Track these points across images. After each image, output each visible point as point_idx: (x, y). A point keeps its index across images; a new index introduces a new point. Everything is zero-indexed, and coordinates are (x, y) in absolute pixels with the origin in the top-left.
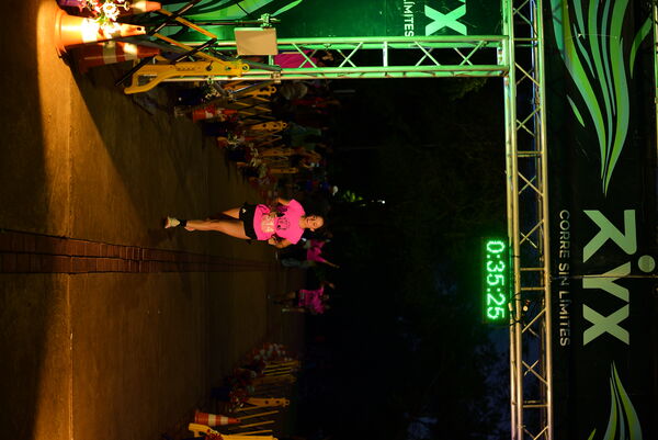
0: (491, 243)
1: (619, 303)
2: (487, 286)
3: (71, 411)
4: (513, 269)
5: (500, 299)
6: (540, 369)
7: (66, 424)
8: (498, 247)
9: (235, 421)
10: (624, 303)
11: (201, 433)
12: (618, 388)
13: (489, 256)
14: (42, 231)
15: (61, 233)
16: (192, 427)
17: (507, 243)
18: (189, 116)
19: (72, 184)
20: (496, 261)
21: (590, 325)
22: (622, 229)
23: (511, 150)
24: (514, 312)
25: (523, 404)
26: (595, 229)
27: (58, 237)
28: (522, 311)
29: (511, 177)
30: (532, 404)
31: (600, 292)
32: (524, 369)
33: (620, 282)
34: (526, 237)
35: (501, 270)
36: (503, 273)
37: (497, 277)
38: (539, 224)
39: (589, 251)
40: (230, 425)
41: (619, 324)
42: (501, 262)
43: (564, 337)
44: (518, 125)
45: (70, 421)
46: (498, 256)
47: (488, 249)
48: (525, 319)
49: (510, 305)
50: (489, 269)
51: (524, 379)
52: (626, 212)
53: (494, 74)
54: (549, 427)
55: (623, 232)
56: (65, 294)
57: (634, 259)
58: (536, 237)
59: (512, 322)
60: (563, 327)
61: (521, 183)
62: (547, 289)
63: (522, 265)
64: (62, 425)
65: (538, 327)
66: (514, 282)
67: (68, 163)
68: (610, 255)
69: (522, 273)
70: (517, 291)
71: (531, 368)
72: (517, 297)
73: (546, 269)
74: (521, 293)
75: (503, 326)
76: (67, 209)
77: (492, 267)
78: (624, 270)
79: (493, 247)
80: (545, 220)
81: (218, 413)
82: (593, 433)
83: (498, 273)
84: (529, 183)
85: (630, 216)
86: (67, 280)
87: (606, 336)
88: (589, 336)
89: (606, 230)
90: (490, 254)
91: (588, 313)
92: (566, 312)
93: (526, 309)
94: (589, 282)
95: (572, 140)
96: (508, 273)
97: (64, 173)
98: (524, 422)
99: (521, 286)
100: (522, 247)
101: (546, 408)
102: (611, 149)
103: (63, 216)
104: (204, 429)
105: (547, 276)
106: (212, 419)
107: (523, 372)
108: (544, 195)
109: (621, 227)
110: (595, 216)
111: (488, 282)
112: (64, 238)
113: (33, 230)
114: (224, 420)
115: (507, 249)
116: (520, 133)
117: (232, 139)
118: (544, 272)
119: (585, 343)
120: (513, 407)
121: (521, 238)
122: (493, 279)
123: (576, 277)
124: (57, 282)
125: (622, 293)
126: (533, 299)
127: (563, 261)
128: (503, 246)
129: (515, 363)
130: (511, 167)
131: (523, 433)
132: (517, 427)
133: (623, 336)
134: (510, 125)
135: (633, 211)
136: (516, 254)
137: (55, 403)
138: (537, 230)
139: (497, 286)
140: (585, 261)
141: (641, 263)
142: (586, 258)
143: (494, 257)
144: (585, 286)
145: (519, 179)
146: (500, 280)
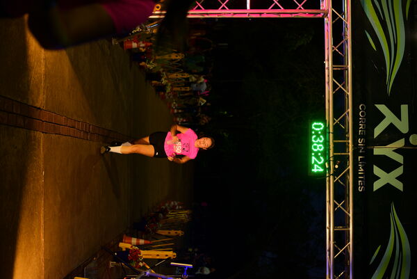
0: (315, 124)
1: (396, 165)
2: (312, 151)
3: (42, 221)
4: (329, 142)
5: (320, 160)
6: (346, 206)
7: (39, 230)
8: (319, 126)
9: (148, 242)
10: (400, 165)
11: (126, 249)
12: (395, 218)
13: (313, 132)
14: (25, 101)
15: (38, 105)
16: (121, 245)
17: (325, 125)
18: (122, 44)
19: (45, 75)
20: (318, 135)
21: (378, 178)
22: (399, 117)
23: (328, 65)
24: (329, 169)
25: (334, 228)
26: (382, 117)
27: (35, 107)
28: (335, 168)
29: (328, 82)
30: (340, 228)
31: (384, 157)
32: (335, 206)
33: (398, 151)
34: (337, 121)
35: (321, 141)
36: (322, 143)
37: (318, 146)
38: (346, 113)
39: (378, 131)
40: (145, 245)
41: (397, 178)
42: (321, 136)
43: (361, 186)
44: (333, 48)
45: (42, 228)
46: (320, 133)
47: (313, 128)
48: (336, 173)
49: (326, 164)
50: (313, 141)
51: (335, 213)
52: (402, 106)
53: (318, 16)
54: (351, 243)
55: (400, 120)
56: (39, 145)
57: (406, 136)
58: (343, 121)
59: (327, 175)
60: (360, 179)
61: (335, 86)
62: (350, 154)
63: (335, 138)
64: (36, 229)
65: (344, 178)
66: (329, 149)
67: (42, 61)
68: (392, 134)
69: (334, 144)
70: (331, 155)
71: (339, 206)
72: (331, 159)
73: (350, 141)
74: (334, 156)
75: (321, 179)
76: (42, 91)
77: (316, 139)
78: (400, 144)
79: (316, 126)
80: (350, 110)
81: (138, 238)
82: (379, 248)
83: (318, 143)
84: (340, 86)
85: (404, 109)
86: (41, 137)
87: (388, 187)
88: (377, 186)
89: (389, 118)
90: (314, 131)
91: (377, 171)
92: (362, 170)
93: (337, 166)
94: (378, 151)
95: (369, 61)
96: (326, 143)
97: (40, 66)
98: (334, 240)
99: (334, 151)
100: (335, 127)
101: (349, 231)
102: (393, 65)
103: (39, 94)
104: (129, 246)
105: (351, 146)
106: (134, 241)
107: (334, 208)
108: (350, 94)
109: (398, 115)
110: (382, 108)
111: (313, 148)
112: (39, 108)
113: (19, 100)
114: (142, 242)
115: (325, 128)
116: (335, 54)
117: (149, 63)
118: (348, 143)
119: (375, 190)
120: (327, 230)
121: (334, 121)
122: (315, 147)
123: (370, 147)
124: (35, 136)
125: (399, 158)
126: (341, 161)
127: (361, 137)
128: (323, 126)
129: (330, 201)
130: (329, 76)
131: (334, 247)
132: (330, 242)
133: (399, 186)
134: (328, 49)
135: (407, 105)
136: (331, 131)
137: (32, 214)
138: (345, 117)
139: (319, 152)
140: (375, 137)
141: (411, 139)
142: (376, 135)
143: (316, 133)
144: (375, 153)
145: (334, 83)
146: (320, 148)
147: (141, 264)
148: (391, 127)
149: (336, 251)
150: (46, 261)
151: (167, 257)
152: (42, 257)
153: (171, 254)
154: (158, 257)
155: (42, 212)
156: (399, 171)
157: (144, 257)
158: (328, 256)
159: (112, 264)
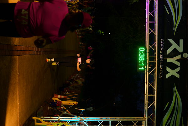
0: (141, 48)
1: (177, 67)
2: (139, 61)
3: (18, 95)
4: (147, 56)
6: (153, 85)
8: (142, 49)
9: (65, 97)
10: (178, 67)
11: (56, 100)
12: (176, 91)
13: (140, 52)
14: (9, 44)
15: (15, 44)
16: (53, 99)
17: (145, 48)
20: (142, 54)
21: (168, 72)
23: (147, 21)
24: (147, 68)
25: (148, 95)
26: (171, 45)
28: (149, 68)
29: (147, 29)
31: (172, 63)
32: (149, 85)
33: (178, 60)
34: (151, 47)
35: (143, 56)
36: (144, 57)
37: (142, 58)
38: (155, 43)
39: (169, 51)
40: (64, 98)
41: (177, 73)
42: (143, 54)
43: (161, 76)
44: (150, 14)
45: (18, 99)
46: (143, 52)
47: (140, 50)
48: (150, 70)
49: (145, 66)
50: (140, 56)
51: (149, 88)
52: (180, 40)
54: (155, 101)
55: (179, 46)
56: (16, 62)
57: (182, 54)
58: (154, 47)
59: (146, 71)
60: (160, 73)
61: (150, 31)
62: (156, 62)
63: (149, 55)
64: (15, 99)
65: (153, 73)
66: (147, 60)
68: (175, 53)
69: (149, 57)
70: (148, 63)
71: (151, 85)
72: (148, 64)
73: (156, 56)
74: (149, 63)
75: (143, 72)
77: (141, 55)
78: (179, 57)
79: (141, 49)
80: (156, 42)
81: (61, 95)
82: (168, 103)
84: (152, 31)
85: (181, 41)
86: (17, 57)
87: (173, 76)
88: (168, 76)
89: (174, 45)
90: (140, 51)
91: (168, 69)
92: (161, 69)
93: (150, 67)
94: (169, 60)
95: (165, 18)
98: (148, 100)
99: (149, 61)
100: (149, 50)
101: (155, 96)
102: (177, 22)
103: (16, 39)
104: (57, 99)
105: (156, 58)
106: (59, 96)
107: (148, 86)
108: (157, 35)
109: (178, 44)
110: (171, 41)
112: (16, 45)
113: (7, 43)
114: (63, 97)
116: (150, 16)
119: (167, 78)
120: (145, 96)
121: (149, 47)
122: (141, 59)
123: (165, 59)
124: (14, 58)
125: (178, 64)
126: (152, 65)
127: (161, 54)
128: (144, 49)
129: (146, 83)
130: (147, 26)
131: (148, 103)
132: (146, 101)
133: (178, 76)
134: (147, 13)
135: (182, 40)
136: (148, 52)
137: (13, 93)
138: (154, 45)
139: (142, 61)
140: (167, 54)
141: (184, 55)
142: (168, 53)
143: (141, 52)
144: (167, 61)
145: (150, 30)
146: (143, 59)
147: (62, 108)
148: (175, 50)
149: (149, 105)
150: (20, 113)
151: (74, 104)
152: (18, 111)
153: (76, 103)
154: (70, 104)
155: (18, 92)
156: (178, 69)
157: (63, 104)
158: (145, 107)
159: (49, 108)
